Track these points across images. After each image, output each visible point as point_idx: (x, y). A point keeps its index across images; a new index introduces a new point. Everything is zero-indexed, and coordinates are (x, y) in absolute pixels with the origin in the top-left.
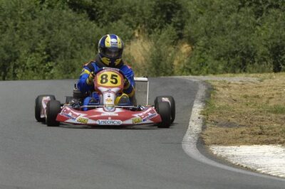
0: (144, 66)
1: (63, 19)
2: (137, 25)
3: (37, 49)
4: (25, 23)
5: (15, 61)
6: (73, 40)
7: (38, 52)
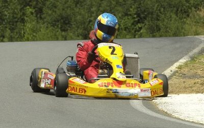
7: (130, 15)
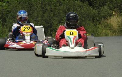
0: (118, 30)
1: (75, 6)
2: (114, 8)
3: (62, 21)
4: (56, 8)
5: (51, 27)
6: (81, 16)
